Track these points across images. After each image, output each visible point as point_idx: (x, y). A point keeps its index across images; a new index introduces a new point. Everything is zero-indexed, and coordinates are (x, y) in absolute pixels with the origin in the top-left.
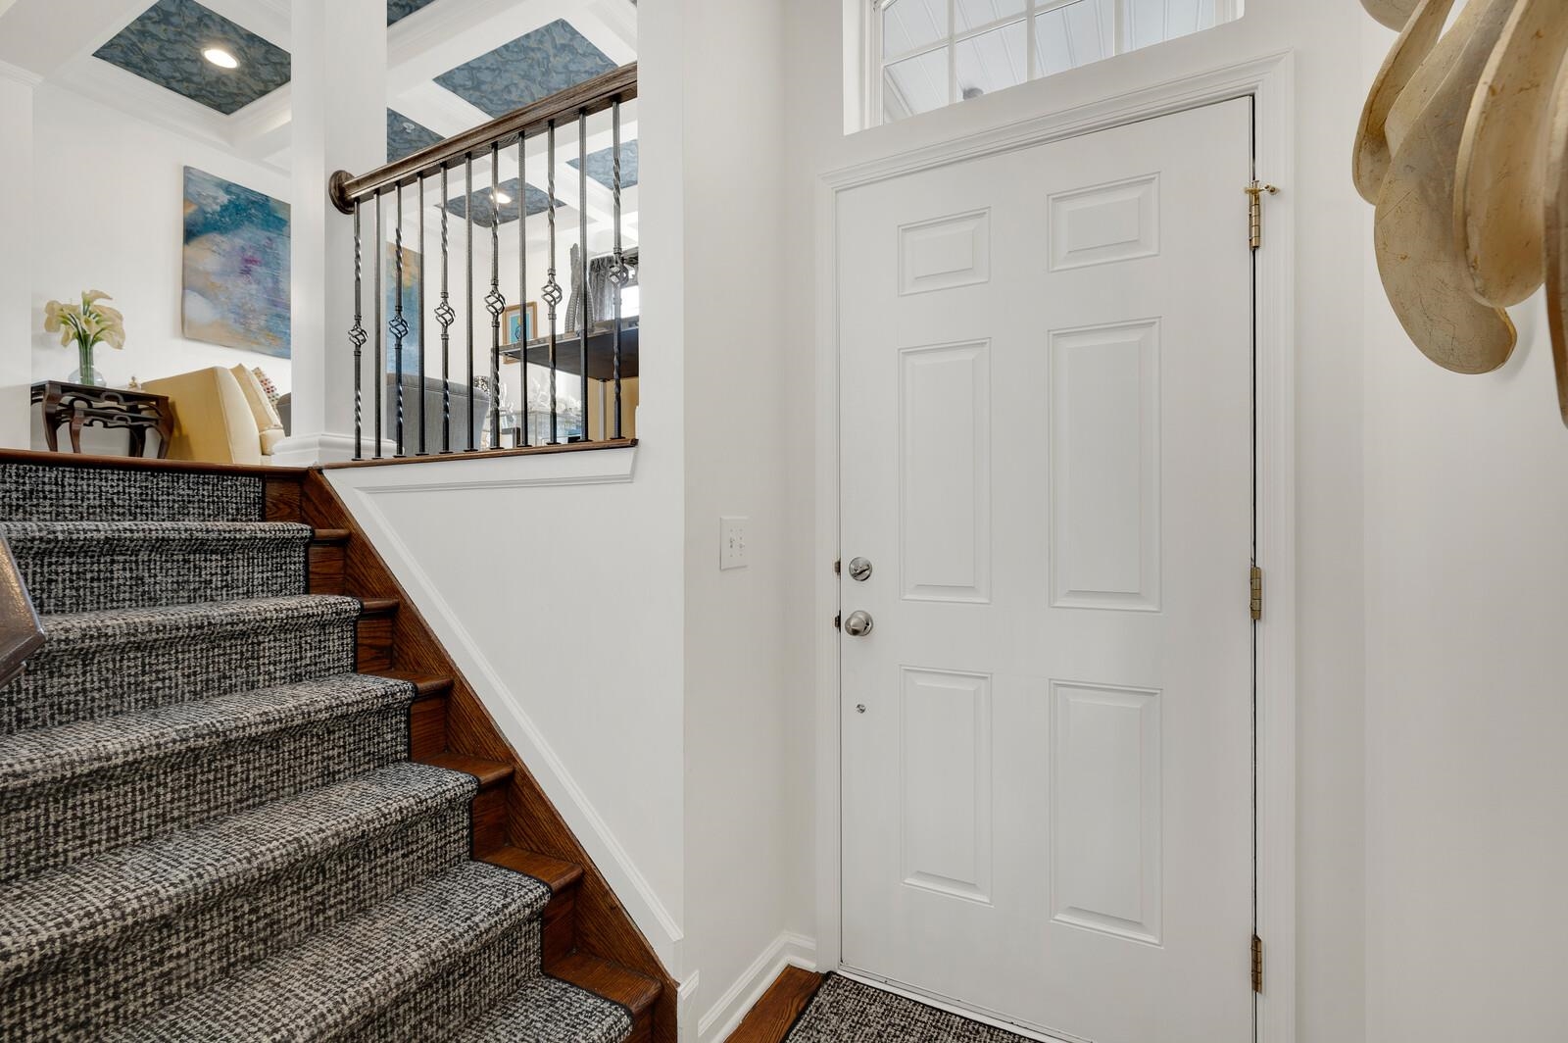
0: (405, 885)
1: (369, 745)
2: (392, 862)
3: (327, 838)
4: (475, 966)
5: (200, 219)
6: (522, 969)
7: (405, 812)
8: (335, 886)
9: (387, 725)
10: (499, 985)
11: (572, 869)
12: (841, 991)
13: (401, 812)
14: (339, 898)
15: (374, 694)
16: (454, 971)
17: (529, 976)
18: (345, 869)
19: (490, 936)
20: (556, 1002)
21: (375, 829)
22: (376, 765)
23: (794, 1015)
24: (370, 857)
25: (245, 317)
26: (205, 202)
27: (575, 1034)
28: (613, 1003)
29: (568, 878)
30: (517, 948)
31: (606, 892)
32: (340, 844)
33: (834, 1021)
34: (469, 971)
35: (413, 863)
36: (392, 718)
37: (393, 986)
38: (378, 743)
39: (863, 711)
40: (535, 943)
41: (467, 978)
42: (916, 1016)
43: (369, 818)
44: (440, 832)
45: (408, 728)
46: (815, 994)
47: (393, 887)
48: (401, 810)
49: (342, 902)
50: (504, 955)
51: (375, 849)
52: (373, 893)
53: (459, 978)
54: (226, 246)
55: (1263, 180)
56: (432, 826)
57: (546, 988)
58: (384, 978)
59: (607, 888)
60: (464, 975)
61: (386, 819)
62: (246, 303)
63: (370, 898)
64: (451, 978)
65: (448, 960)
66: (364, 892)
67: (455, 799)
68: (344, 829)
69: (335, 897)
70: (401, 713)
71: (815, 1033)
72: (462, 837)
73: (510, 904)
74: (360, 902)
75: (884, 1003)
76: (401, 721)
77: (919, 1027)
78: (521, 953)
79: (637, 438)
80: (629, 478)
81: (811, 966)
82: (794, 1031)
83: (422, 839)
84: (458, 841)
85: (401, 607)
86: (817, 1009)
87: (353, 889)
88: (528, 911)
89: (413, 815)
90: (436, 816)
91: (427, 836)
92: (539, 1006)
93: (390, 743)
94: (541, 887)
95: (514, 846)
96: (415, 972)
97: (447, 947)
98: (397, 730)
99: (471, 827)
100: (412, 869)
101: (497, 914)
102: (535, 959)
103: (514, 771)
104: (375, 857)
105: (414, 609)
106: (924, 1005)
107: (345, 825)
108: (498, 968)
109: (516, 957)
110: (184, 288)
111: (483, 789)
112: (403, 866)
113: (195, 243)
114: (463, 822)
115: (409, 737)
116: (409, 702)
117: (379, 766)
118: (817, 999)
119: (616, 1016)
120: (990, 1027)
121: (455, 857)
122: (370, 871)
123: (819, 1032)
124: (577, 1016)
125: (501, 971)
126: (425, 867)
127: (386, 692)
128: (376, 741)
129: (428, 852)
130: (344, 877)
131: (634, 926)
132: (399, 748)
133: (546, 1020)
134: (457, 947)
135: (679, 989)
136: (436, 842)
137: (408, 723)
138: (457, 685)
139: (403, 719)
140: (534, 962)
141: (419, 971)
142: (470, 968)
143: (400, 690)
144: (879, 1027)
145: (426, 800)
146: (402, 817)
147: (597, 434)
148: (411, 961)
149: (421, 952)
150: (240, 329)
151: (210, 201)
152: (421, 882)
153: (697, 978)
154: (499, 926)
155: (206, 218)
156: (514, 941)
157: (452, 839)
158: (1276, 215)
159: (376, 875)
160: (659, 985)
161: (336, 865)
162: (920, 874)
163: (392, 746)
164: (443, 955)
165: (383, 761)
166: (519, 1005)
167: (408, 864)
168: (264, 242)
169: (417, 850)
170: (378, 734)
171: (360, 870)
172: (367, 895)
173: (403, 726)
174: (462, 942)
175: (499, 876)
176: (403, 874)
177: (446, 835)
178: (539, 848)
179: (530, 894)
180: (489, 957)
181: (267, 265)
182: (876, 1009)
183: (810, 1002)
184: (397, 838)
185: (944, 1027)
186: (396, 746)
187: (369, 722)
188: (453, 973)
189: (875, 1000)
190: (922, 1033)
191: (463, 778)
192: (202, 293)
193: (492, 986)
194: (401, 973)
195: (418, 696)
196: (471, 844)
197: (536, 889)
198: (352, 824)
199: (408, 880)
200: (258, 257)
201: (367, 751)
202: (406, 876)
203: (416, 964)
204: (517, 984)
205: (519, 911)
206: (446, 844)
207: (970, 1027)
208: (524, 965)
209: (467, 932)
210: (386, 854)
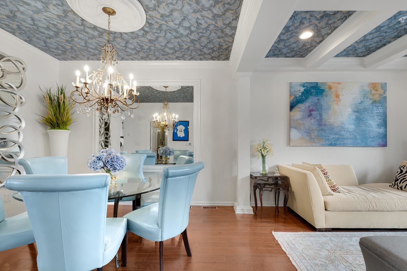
5: (295, 100)
25: (310, 133)
26: (296, 93)
54: (303, 108)
62: (310, 128)
110: (290, 128)
113: (293, 110)
150: (308, 138)
151: (298, 92)
155: (297, 99)
168: (316, 101)
181: (317, 110)
192: (296, 128)
200: (314, 108)
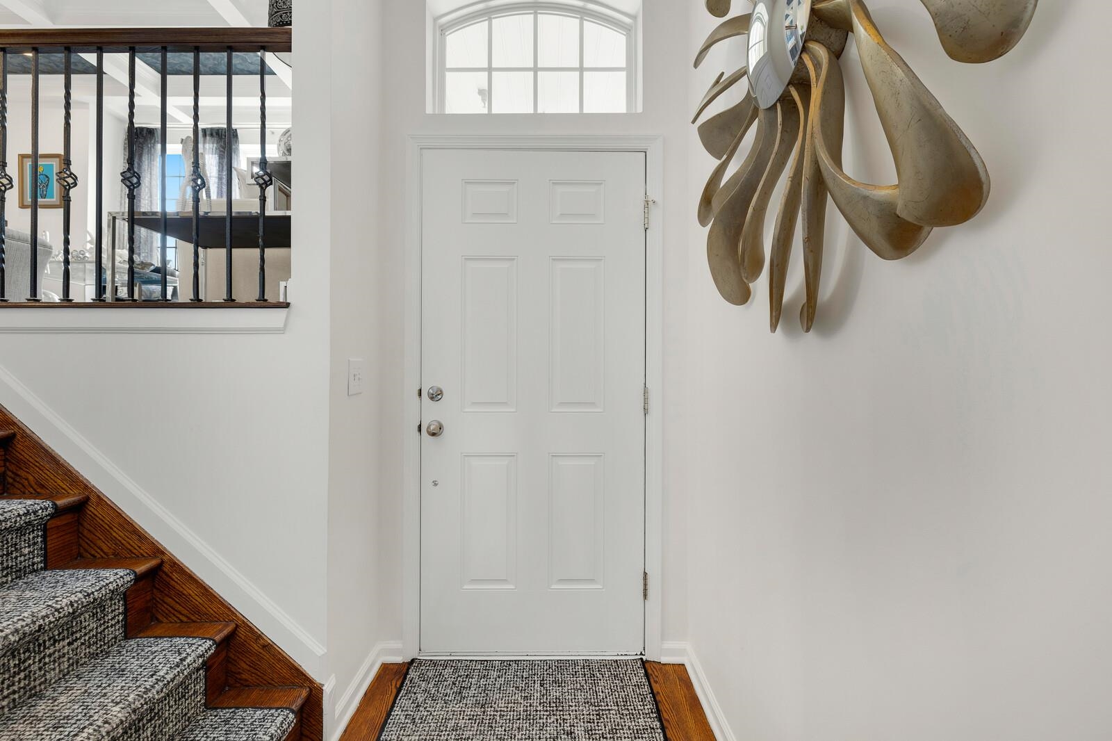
0: (71, 669)
1: (7, 560)
2: (59, 651)
3: (7, 635)
4: (159, 710)
6: (192, 708)
7: (76, 605)
8: (9, 679)
9: (25, 540)
10: (176, 724)
11: (226, 626)
12: (424, 668)
13: (72, 606)
14: (11, 689)
15: (16, 513)
16: (143, 718)
17: (197, 713)
18: (17, 662)
19: (174, 683)
20: (229, 721)
21: (50, 623)
22: (14, 577)
23: (394, 691)
24: (39, 648)
27: (255, 734)
28: (277, 709)
29: (225, 632)
30: (188, 692)
31: (257, 636)
32: (20, 639)
33: (423, 685)
34: (154, 716)
35: (77, 649)
36: (29, 534)
37: (104, 734)
38: (16, 558)
39: (436, 485)
40: (200, 687)
41: (153, 722)
42: (473, 668)
43: (44, 613)
44: (100, 620)
45: (45, 541)
46: (407, 673)
47: (60, 671)
48: (72, 604)
49: (14, 692)
50: (179, 699)
51: (44, 642)
52: (43, 679)
53: (147, 723)
55: (651, 196)
56: (93, 616)
57: (215, 716)
58: (95, 730)
59: (259, 633)
60: (150, 720)
61: (60, 613)
63: (40, 685)
64: (141, 724)
65: (145, 707)
66: (35, 680)
67: (117, 589)
68: (22, 626)
69: (8, 688)
70: (38, 529)
71: (413, 695)
72: (118, 622)
73: (186, 658)
74: (31, 690)
75: (452, 666)
76: (38, 536)
77: (476, 673)
78: (191, 696)
79: (288, 301)
80: (282, 331)
81: (399, 659)
82: (399, 698)
83: (85, 628)
84: (115, 625)
85: (18, 437)
86: (411, 681)
87: (25, 679)
88: (201, 660)
89: (82, 607)
90: (97, 606)
91: (89, 625)
92: (216, 728)
93: (27, 556)
94: (208, 641)
95: (162, 622)
96: (121, 720)
97: (142, 697)
98: (35, 544)
99: (125, 613)
100: (76, 655)
101: (178, 667)
102: (201, 699)
103: (162, 562)
104: (44, 649)
105: (36, 438)
106: (476, 661)
107: (21, 623)
108: (175, 710)
109: (188, 699)
111: (139, 578)
112: (68, 652)
114: (118, 609)
115: (45, 549)
116: (48, 518)
117: (16, 578)
118: (408, 676)
119: (284, 715)
120: (516, 661)
121: (112, 638)
122: (40, 661)
123: (415, 693)
124: (252, 724)
125: (177, 712)
126: (87, 651)
127: (28, 511)
128: (14, 555)
129: (89, 638)
130: (17, 669)
131: (284, 654)
132: (36, 560)
133: (226, 734)
134: (151, 696)
135: (324, 688)
136: (97, 628)
137: (45, 537)
138: (93, 499)
139: (40, 533)
140: (200, 701)
141: (124, 719)
142: (155, 713)
143: (41, 508)
144: (453, 679)
145: (93, 593)
146: (74, 610)
147: (240, 295)
148: (115, 713)
149: (121, 705)
152: (85, 663)
153: (334, 679)
154: (181, 675)
156: (187, 687)
157: (110, 624)
158: (656, 216)
159: (45, 664)
160: (308, 689)
161: (9, 660)
162: (474, 581)
163: (30, 558)
164: (141, 704)
165: (20, 573)
166: (197, 732)
167: (73, 650)
169: (80, 638)
170: (16, 549)
171: (31, 662)
172: (38, 682)
173: (39, 540)
174: (154, 691)
175: (165, 643)
176: (69, 659)
177: (105, 622)
178: (189, 618)
179: (200, 648)
180: (169, 702)
182: (449, 670)
183: (405, 678)
184: (63, 630)
185: (491, 668)
186: (33, 558)
187: (7, 540)
188: (142, 719)
189: (446, 666)
190: (479, 675)
191: (121, 572)
193: (171, 725)
194: (109, 724)
195: (58, 512)
196: (125, 626)
197: (204, 643)
198: (29, 621)
199: (73, 665)
201: (5, 565)
202: (71, 661)
203: (120, 715)
204: (188, 720)
205: (195, 661)
206: (104, 629)
207: (505, 664)
208: (193, 705)
209: (157, 683)
210: (54, 644)
